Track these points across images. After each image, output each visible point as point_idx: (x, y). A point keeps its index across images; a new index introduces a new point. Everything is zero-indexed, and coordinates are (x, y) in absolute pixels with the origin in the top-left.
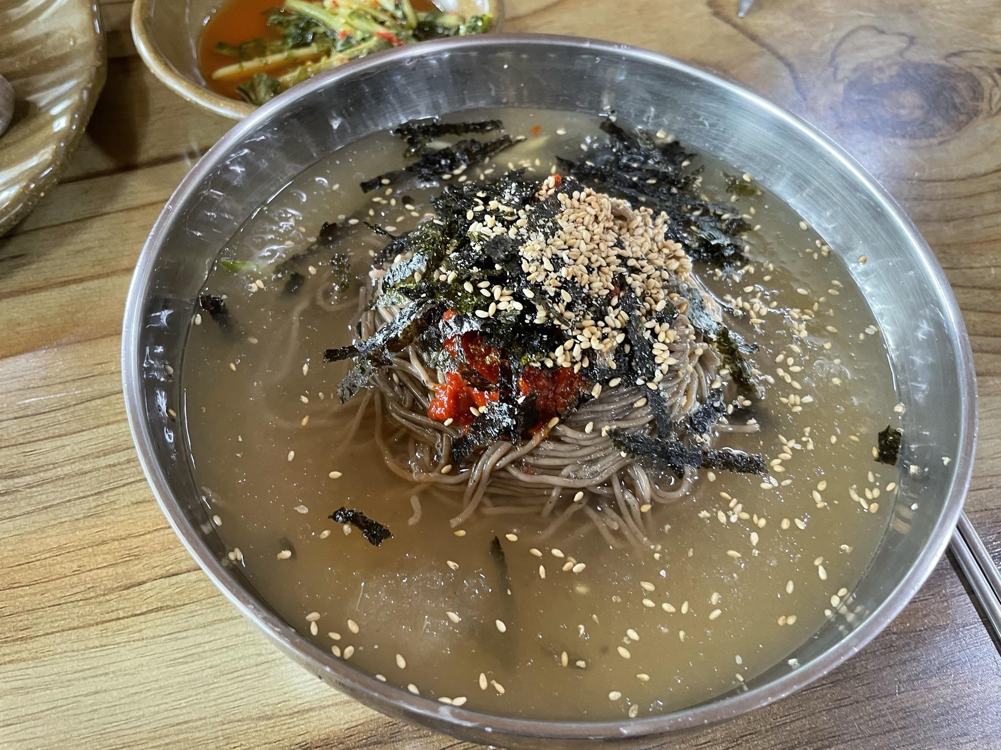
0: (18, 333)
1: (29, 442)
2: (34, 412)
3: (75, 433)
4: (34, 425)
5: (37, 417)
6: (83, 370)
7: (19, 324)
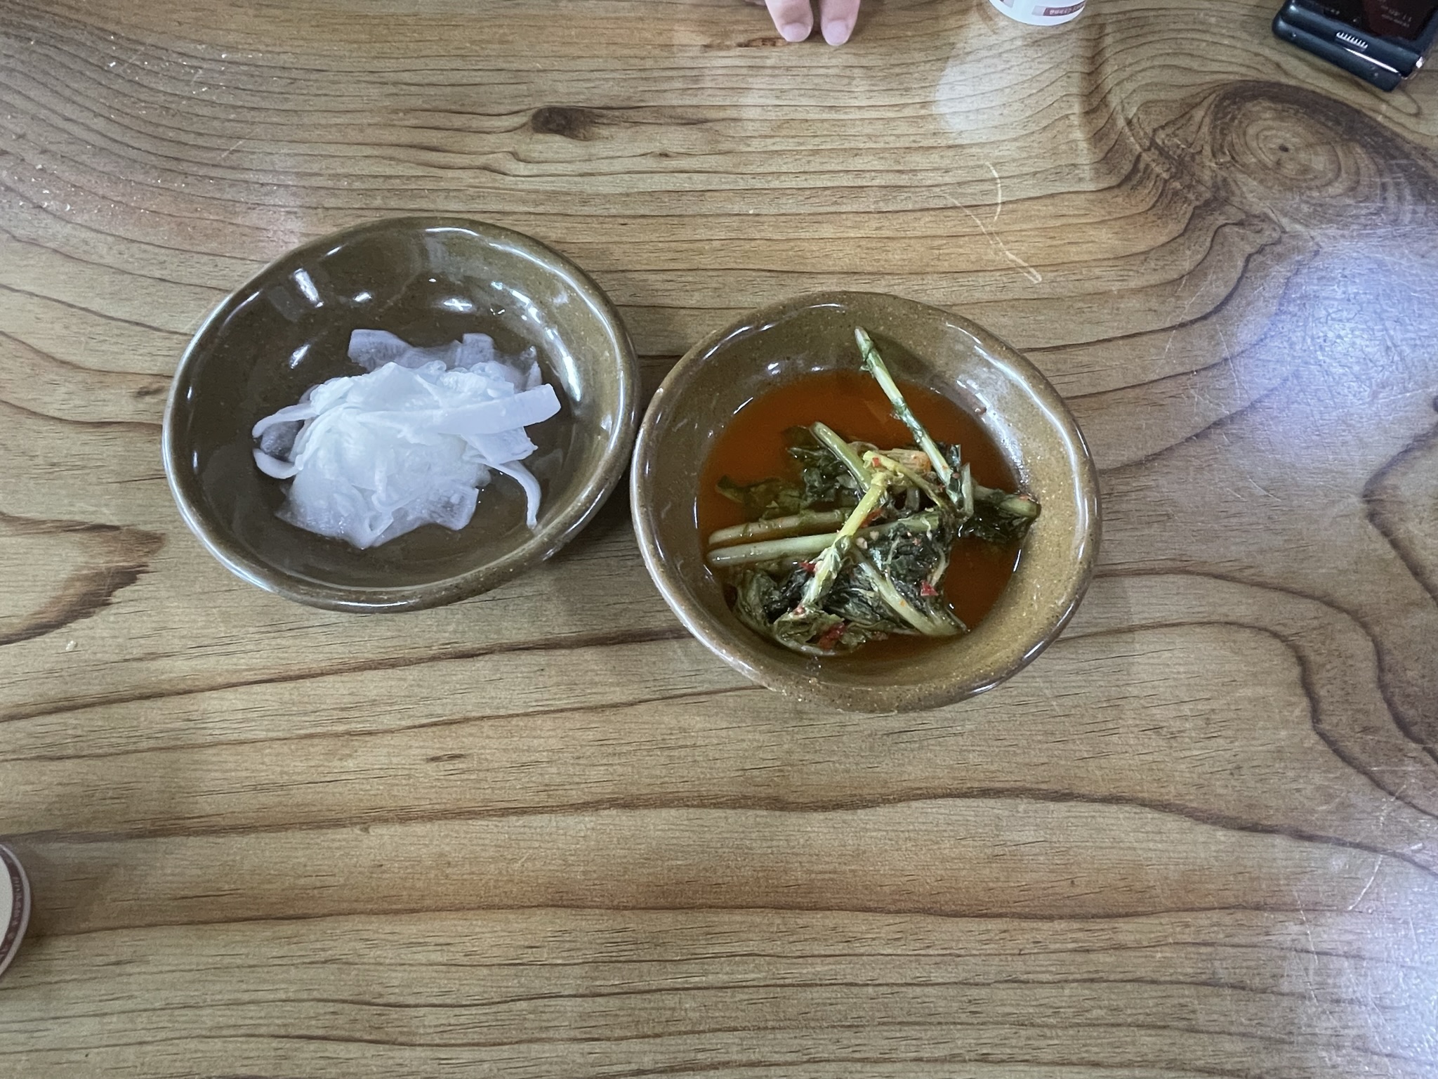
0: (447, 876)
1: (445, 1045)
2: (454, 1002)
3: (494, 1045)
4: (453, 1021)
5: (457, 1011)
6: (512, 953)
7: (449, 863)
